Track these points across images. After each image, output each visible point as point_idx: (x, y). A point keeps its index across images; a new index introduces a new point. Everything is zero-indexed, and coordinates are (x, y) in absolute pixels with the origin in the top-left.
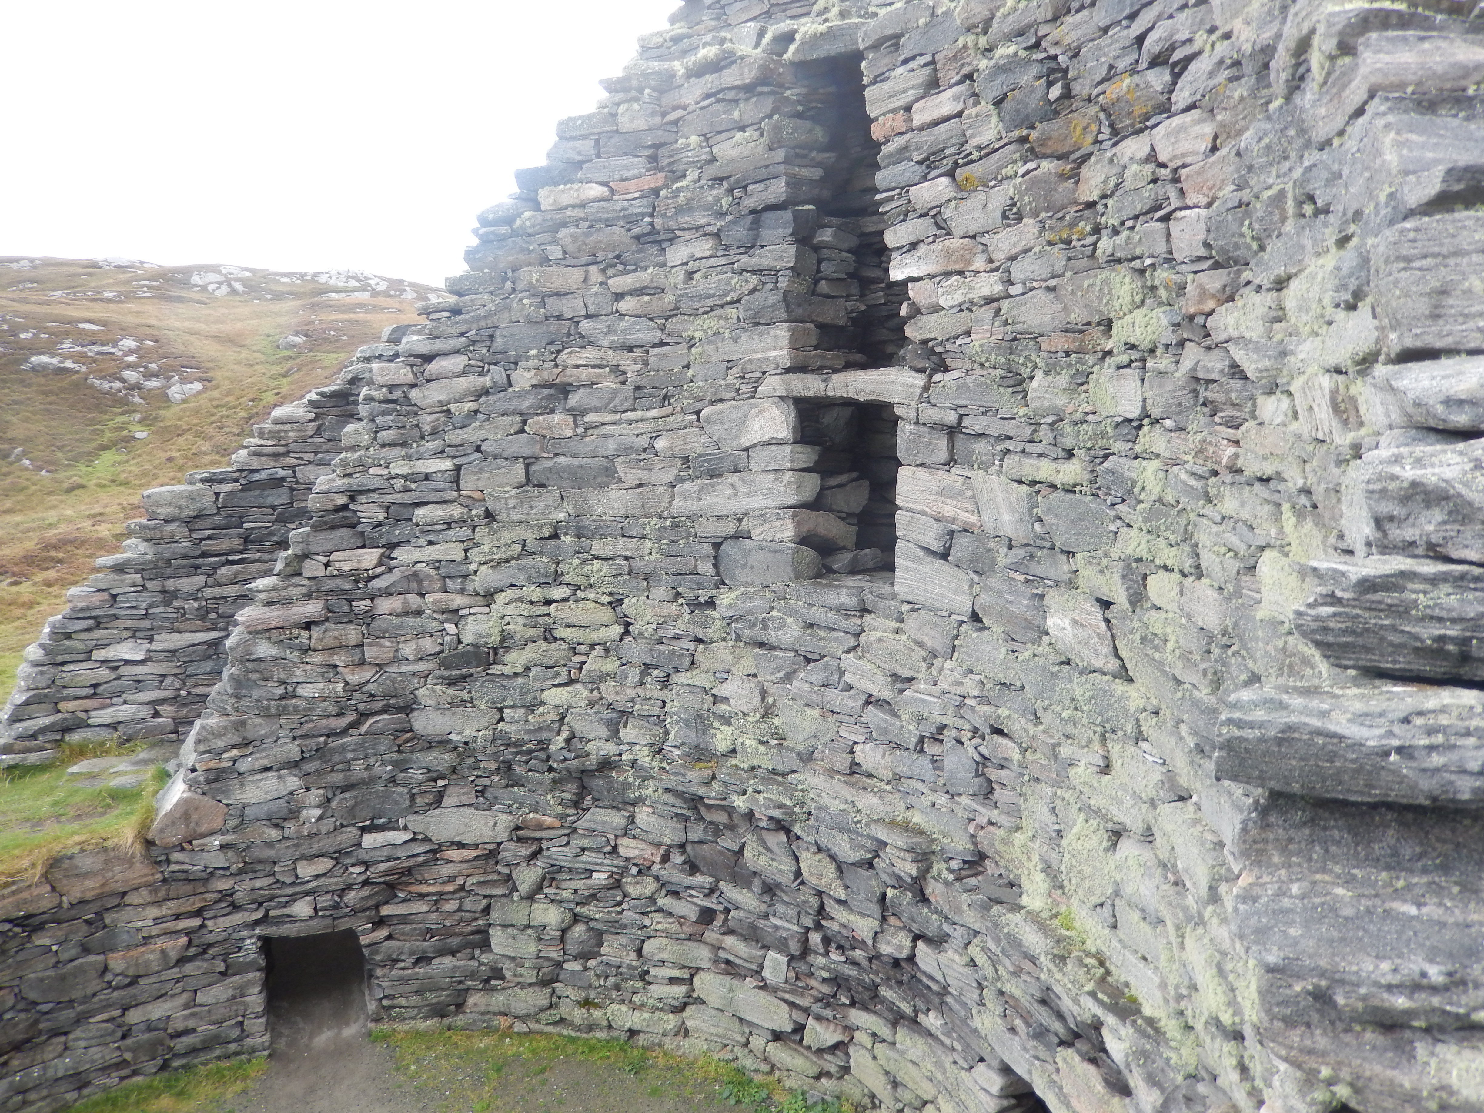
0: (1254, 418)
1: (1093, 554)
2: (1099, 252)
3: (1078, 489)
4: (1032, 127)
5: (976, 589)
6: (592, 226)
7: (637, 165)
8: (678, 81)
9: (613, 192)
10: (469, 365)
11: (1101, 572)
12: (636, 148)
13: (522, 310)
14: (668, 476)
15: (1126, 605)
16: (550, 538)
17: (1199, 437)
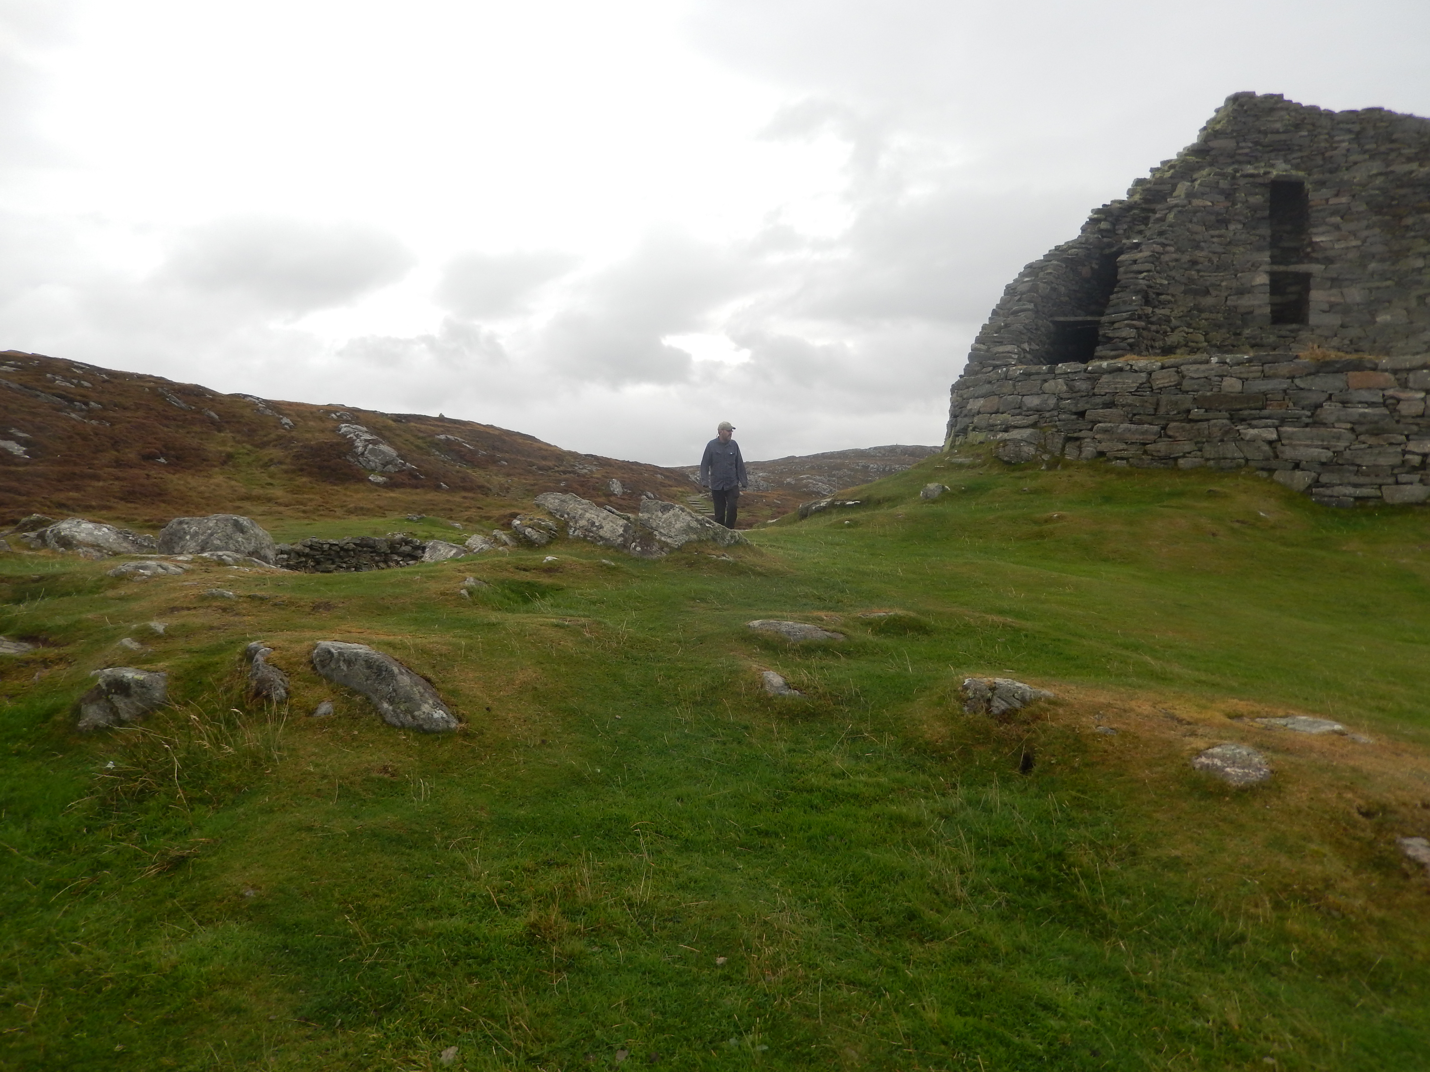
1: (1400, 298)
8: (1237, 177)
11: (1405, 301)
13: (1186, 236)
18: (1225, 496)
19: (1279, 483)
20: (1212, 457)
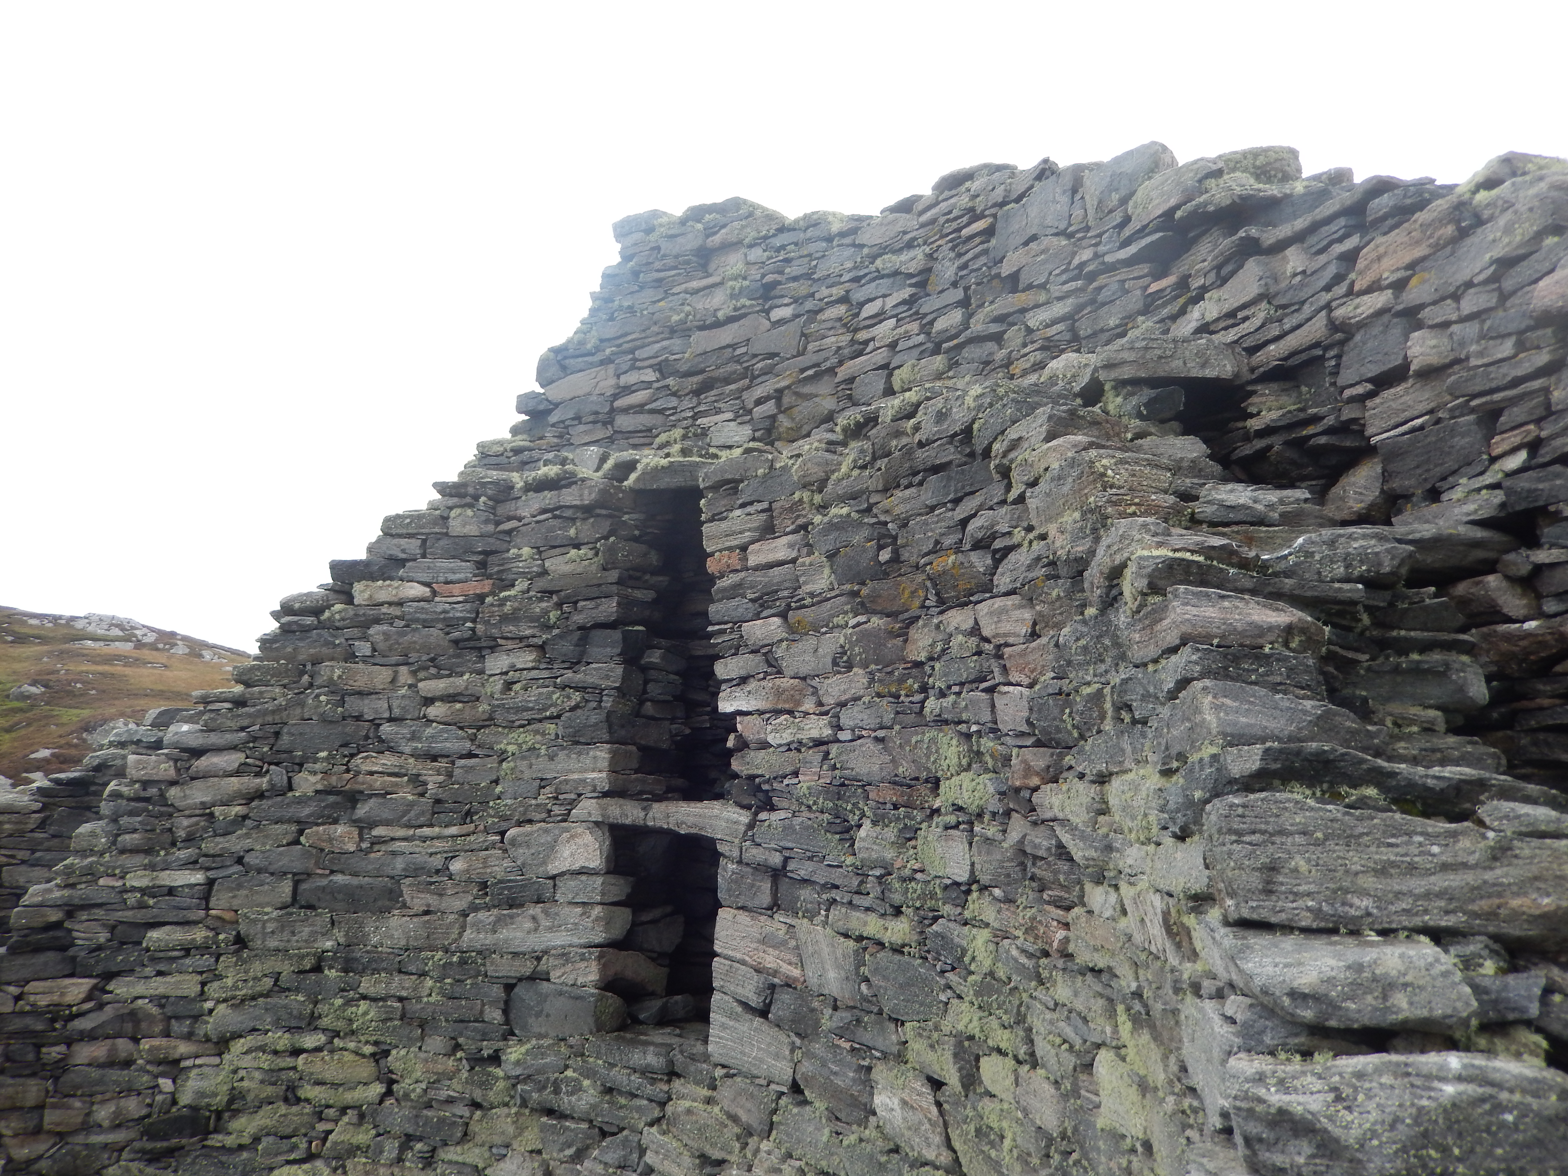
0: (1084, 905)
1: (923, 1025)
2: (927, 710)
3: (906, 950)
4: (863, 583)
5: (798, 1054)
6: (407, 626)
7: (464, 569)
8: (516, 493)
9: (434, 593)
10: (245, 764)
11: (932, 1046)
12: (465, 552)
13: (317, 707)
14: (460, 903)
15: (959, 1088)
16: (311, 971)
17: (1029, 913)
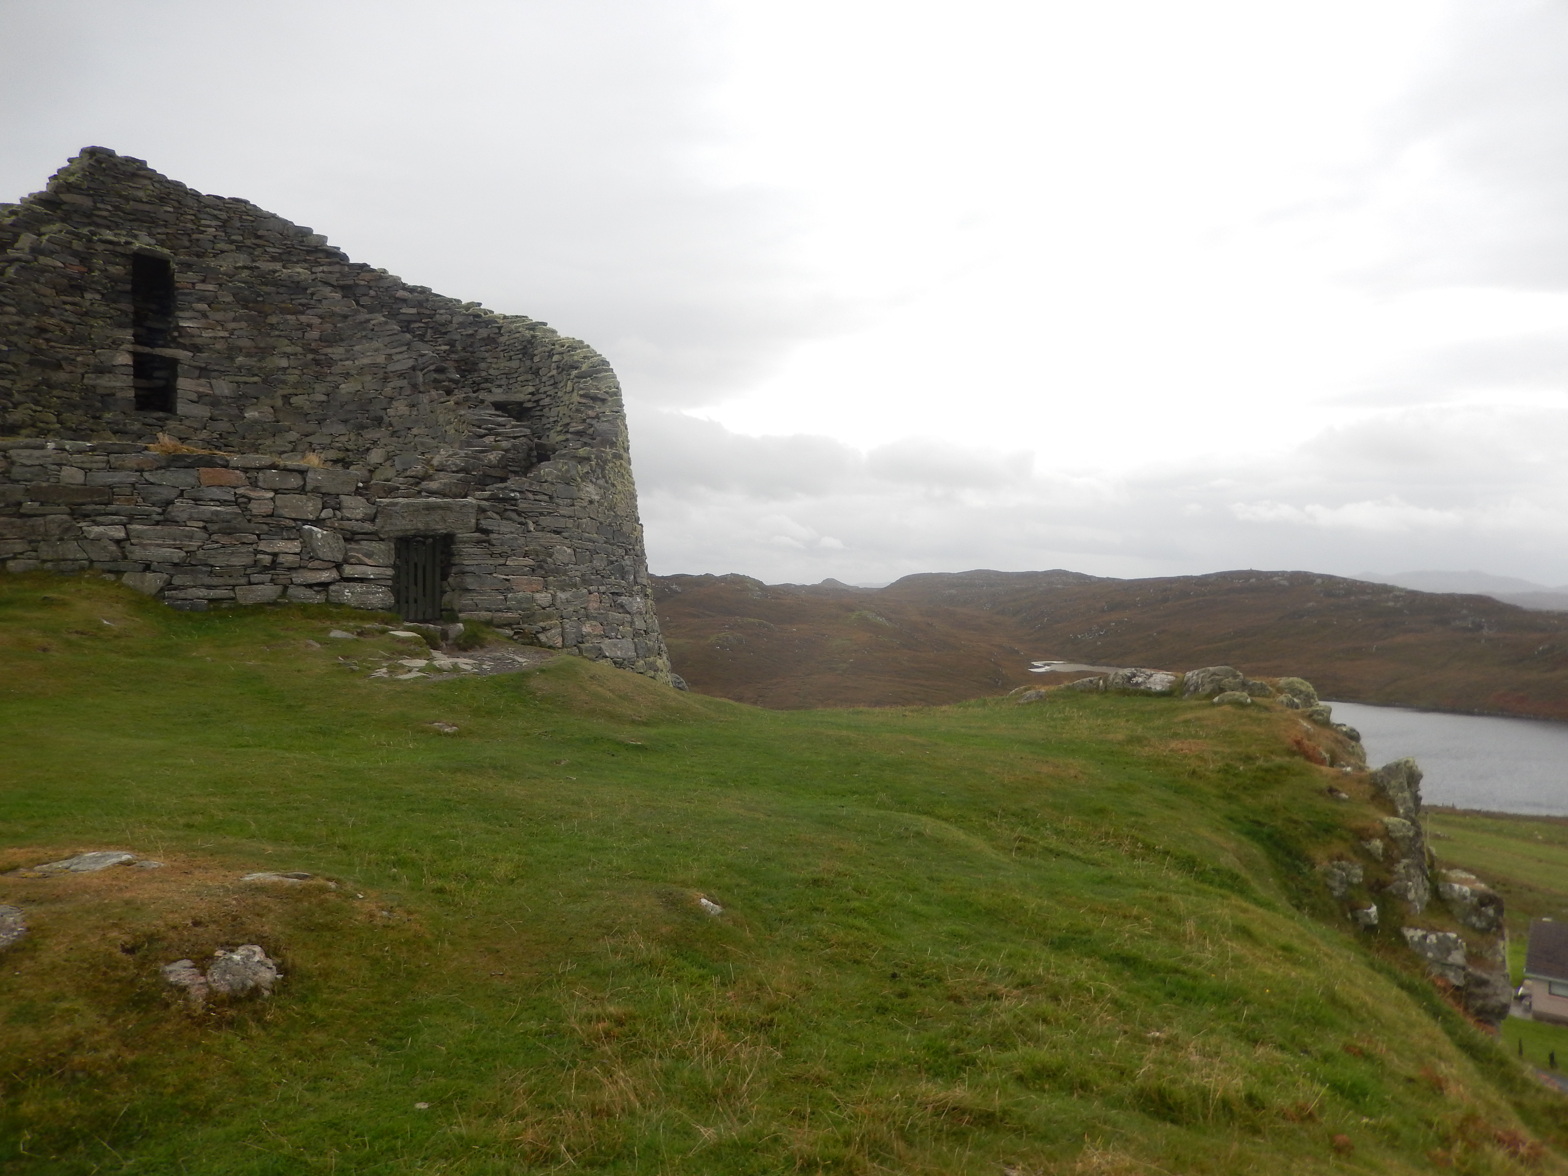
2: (274, 334)
3: (259, 382)
4: (248, 303)
6: (57, 276)
7: (77, 261)
8: (94, 241)
9: (66, 267)
12: (77, 256)
15: (282, 405)
18: (64, 604)
19: (128, 587)
20: (49, 558)
